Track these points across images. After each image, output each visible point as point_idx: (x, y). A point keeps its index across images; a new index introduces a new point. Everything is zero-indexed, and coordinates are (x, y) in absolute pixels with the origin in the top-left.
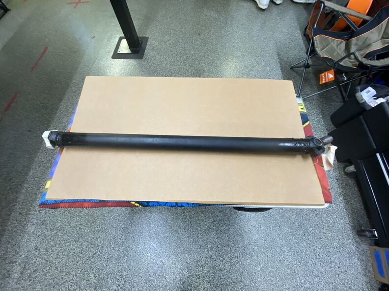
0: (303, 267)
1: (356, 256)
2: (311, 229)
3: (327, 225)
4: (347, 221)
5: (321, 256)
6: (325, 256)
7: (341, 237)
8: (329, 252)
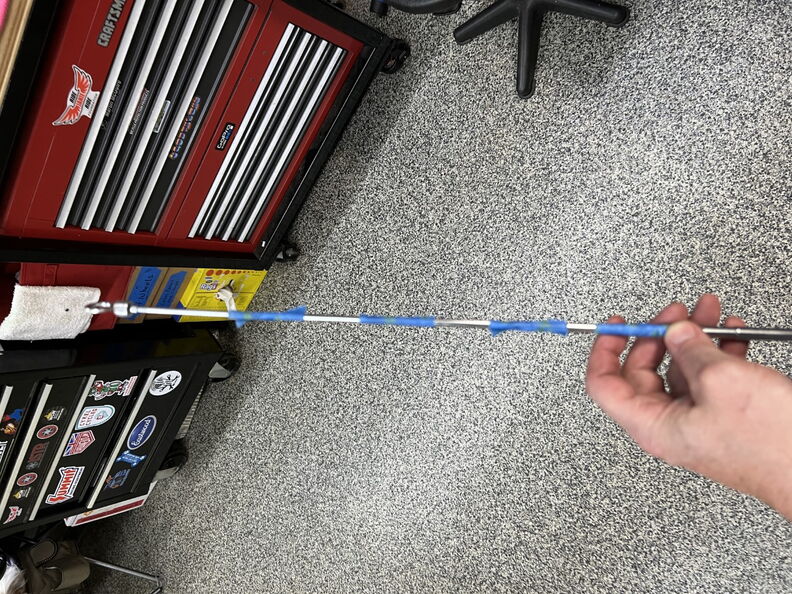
0: (379, 426)
1: (283, 343)
2: (313, 457)
3: (285, 432)
4: (250, 399)
5: (335, 408)
6: (329, 399)
7: (281, 394)
8: (317, 396)
